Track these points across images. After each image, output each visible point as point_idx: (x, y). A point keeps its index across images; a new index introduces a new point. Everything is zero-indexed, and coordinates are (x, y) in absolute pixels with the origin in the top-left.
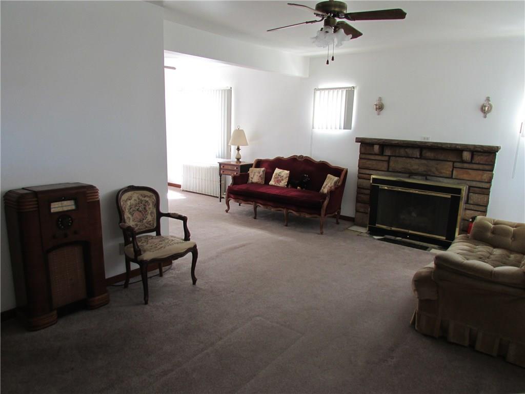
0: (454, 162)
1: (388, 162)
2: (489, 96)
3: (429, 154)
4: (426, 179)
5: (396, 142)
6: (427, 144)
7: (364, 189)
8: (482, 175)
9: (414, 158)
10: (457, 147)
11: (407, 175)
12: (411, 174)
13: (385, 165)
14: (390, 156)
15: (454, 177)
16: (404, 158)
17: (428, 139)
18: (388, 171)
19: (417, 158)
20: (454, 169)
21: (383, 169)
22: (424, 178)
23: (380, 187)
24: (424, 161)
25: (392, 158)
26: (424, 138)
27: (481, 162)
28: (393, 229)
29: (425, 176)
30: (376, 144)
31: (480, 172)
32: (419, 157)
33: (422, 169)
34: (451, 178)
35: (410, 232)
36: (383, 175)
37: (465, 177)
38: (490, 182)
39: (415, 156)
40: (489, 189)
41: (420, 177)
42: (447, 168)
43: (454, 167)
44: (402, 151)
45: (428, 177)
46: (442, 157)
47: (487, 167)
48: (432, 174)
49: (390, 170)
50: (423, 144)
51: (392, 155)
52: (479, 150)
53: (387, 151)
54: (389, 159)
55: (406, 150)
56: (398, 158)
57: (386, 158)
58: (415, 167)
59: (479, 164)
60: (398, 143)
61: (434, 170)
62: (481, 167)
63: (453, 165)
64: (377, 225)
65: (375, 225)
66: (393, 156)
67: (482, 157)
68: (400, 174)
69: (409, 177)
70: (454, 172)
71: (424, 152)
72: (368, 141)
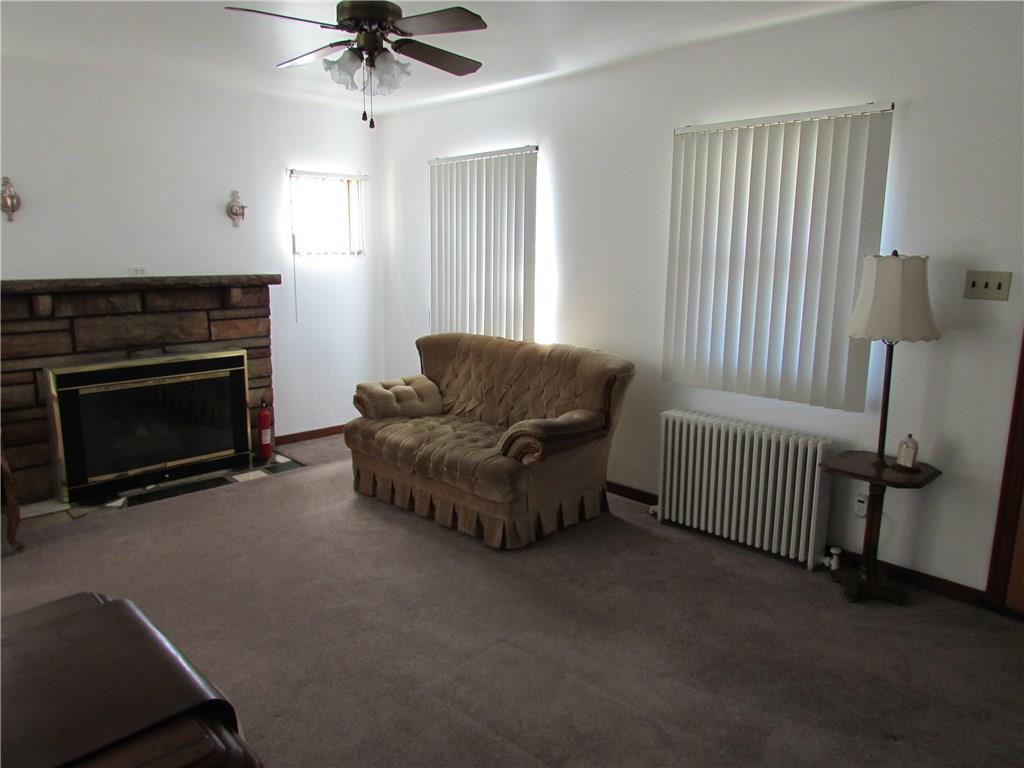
0: (208, 311)
1: (71, 331)
2: (235, 189)
3: (161, 302)
4: (165, 353)
5: (98, 284)
6: (168, 282)
7: (17, 409)
8: (257, 326)
9: (131, 313)
10: (223, 281)
11: (124, 353)
12: (132, 348)
13: (65, 341)
14: (71, 319)
15: (213, 338)
16: (108, 317)
17: (142, 271)
18: (74, 352)
19: (135, 313)
20: (212, 323)
21: (63, 350)
22: (160, 350)
23: (81, 392)
24: (150, 318)
25: (81, 322)
26: (136, 270)
27: (251, 305)
28: (131, 473)
29: (162, 346)
30: (42, 294)
31: (253, 321)
32: (139, 310)
33: (151, 334)
34: (209, 340)
35: (170, 464)
36: (66, 365)
37: (232, 334)
38: (268, 335)
39: (132, 310)
40: (268, 347)
41: (152, 352)
42: (198, 323)
43: (209, 320)
44: (102, 304)
45: (167, 348)
46: (185, 305)
47: (261, 311)
48: (175, 341)
49: (79, 349)
50: (157, 283)
51: (76, 314)
52: (254, 282)
53: (62, 307)
54: (72, 325)
55: (111, 299)
56: (92, 320)
57: (65, 324)
58: (138, 332)
59: (248, 307)
60: (103, 286)
61: (176, 331)
62: (253, 312)
63: (208, 316)
64: (93, 480)
65: (86, 481)
66: (79, 317)
67: (251, 295)
68: (105, 355)
69: (129, 357)
70: (212, 329)
71: (149, 298)
72: (22, 289)
